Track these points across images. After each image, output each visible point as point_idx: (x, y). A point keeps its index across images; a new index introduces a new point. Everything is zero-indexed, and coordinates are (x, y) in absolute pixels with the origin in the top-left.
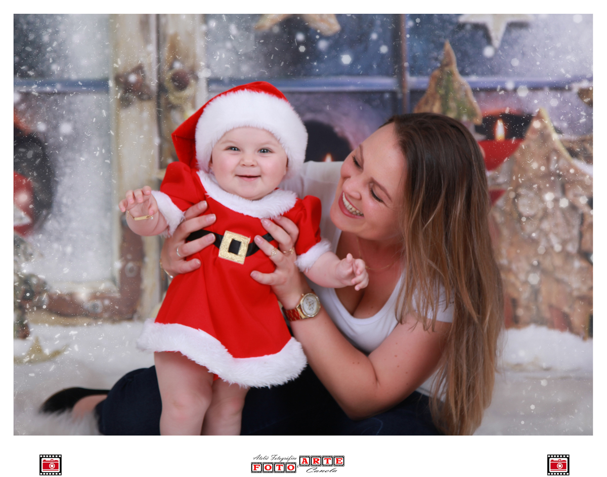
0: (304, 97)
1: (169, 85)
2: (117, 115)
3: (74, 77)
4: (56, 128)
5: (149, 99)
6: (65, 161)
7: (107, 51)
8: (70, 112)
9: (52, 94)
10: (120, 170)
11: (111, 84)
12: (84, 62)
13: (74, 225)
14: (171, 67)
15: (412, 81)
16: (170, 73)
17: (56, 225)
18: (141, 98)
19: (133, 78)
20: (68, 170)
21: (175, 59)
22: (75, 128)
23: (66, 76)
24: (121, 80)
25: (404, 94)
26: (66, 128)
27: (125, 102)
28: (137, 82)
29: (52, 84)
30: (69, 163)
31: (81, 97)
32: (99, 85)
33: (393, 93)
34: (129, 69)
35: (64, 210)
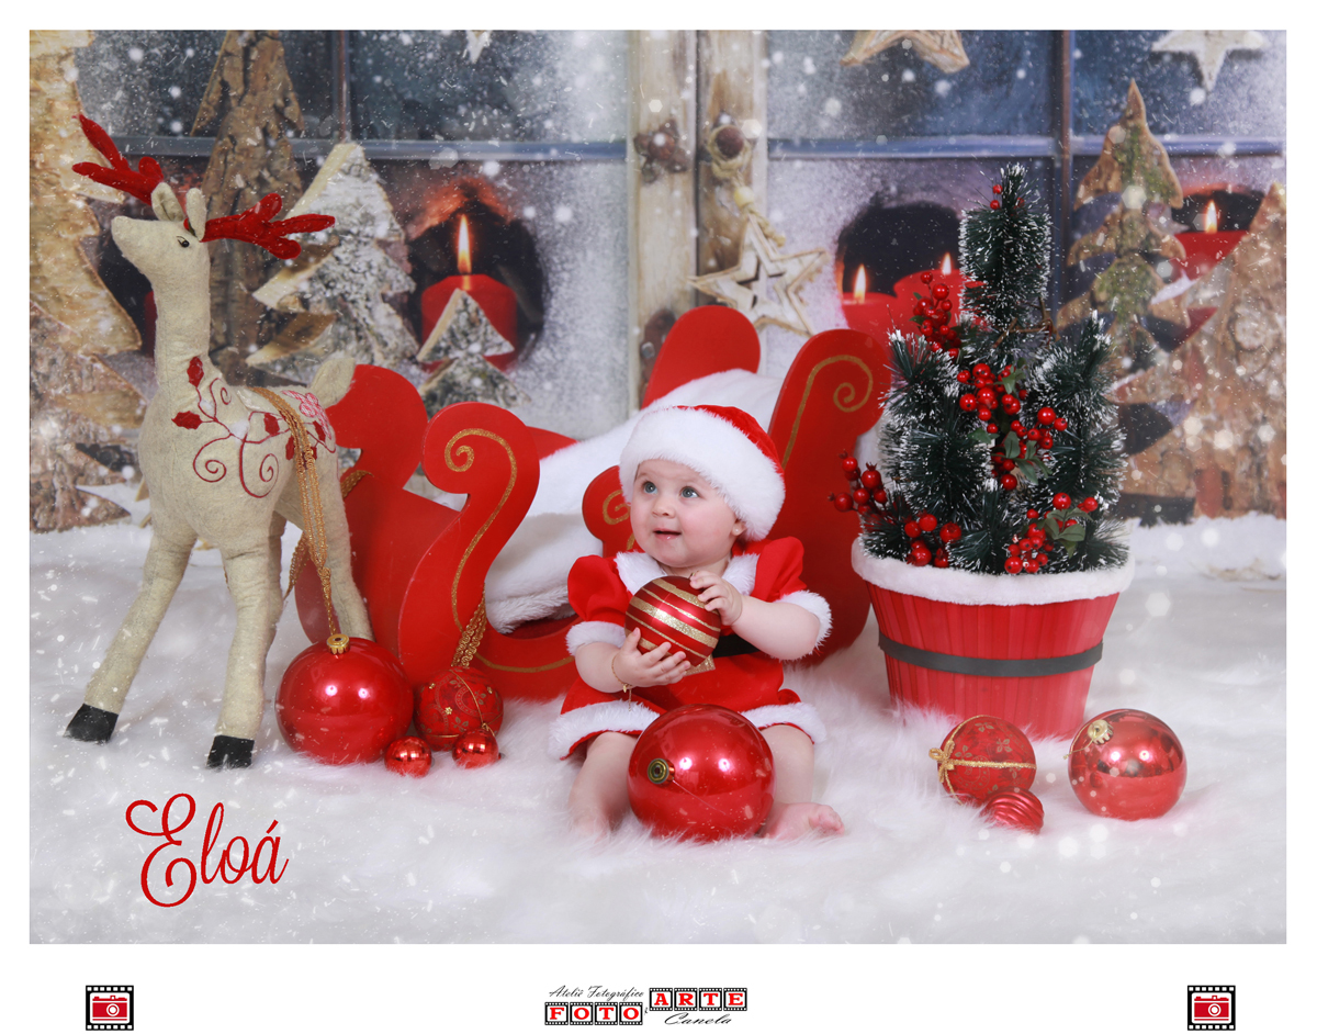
0: (913, 166)
1: (713, 150)
2: (637, 194)
3: (576, 138)
4: (550, 213)
5: (684, 170)
6: (562, 263)
7: (624, 100)
8: (571, 189)
9: (548, 163)
10: (640, 276)
11: (630, 147)
12: (591, 118)
13: (574, 355)
14: (716, 124)
15: (1077, 141)
16: (716, 131)
17: (548, 355)
18: (671, 170)
19: (660, 140)
20: (566, 276)
21: (722, 111)
22: (576, 215)
23: (564, 136)
24: (643, 144)
25: (1062, 161)
26: (563, 214)
27: (648, 176)
28: (667, 145)
29: (546, 150)
30: (566, 266)
31: (585, 168)
32: (614, 151)
33: (1048, 160)
34: (656, 126)
35: (559, 333)
